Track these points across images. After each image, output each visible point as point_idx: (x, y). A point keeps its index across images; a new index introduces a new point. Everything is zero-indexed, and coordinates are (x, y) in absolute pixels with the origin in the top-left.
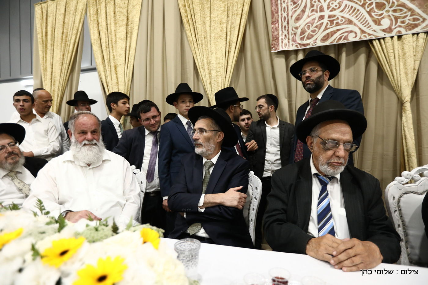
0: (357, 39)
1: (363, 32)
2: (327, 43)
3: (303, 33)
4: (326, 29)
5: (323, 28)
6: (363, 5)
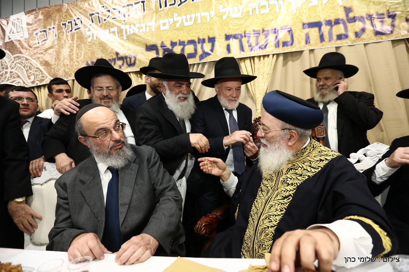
1: (24, 83)
6: (24, 66)
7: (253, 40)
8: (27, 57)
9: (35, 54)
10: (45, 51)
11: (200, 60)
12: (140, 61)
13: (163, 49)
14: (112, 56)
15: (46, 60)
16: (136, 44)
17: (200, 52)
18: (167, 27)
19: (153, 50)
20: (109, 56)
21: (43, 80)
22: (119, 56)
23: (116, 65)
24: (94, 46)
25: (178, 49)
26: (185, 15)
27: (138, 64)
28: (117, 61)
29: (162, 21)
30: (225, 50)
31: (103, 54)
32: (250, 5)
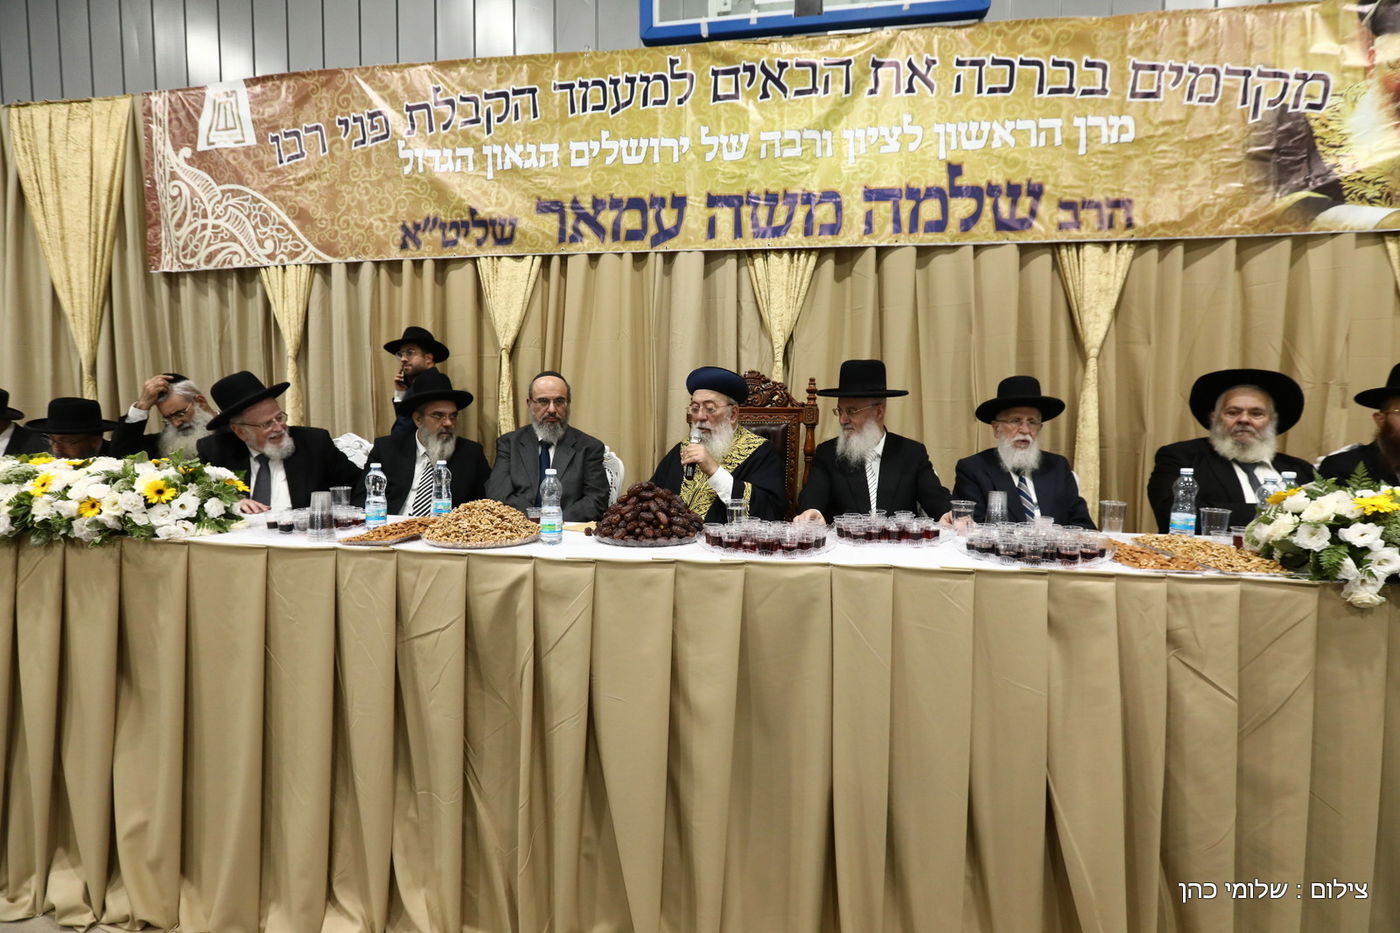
0: (241, 265)
1: (248, 255)
2: (211, 267)
3: (185, 247)
4: (209, 245)
5: (205, 243)
6: (248, 216)
7: (763, 213)
8: (256, 194)
9: (273, 188)
10: (299, 185)
11: (652, 247)
12: (524, 234)
13: (576, 213)
14: (461, 216)
15: (301, 205)
16: (516, 193)
17: (653, 230)
18: (585, 162)
19: (553, 211)
20: (454, 215)
21: (297, 254)
22: (477, 217)
23: (470, 237)
24: (418, 187)
25: (607, 218)
26: (627, 138)
27: (520, 241)
28: (471, 228)
29: (575, 146)
30: (704, 230)
31: (440, 208)
32: (764, 136)
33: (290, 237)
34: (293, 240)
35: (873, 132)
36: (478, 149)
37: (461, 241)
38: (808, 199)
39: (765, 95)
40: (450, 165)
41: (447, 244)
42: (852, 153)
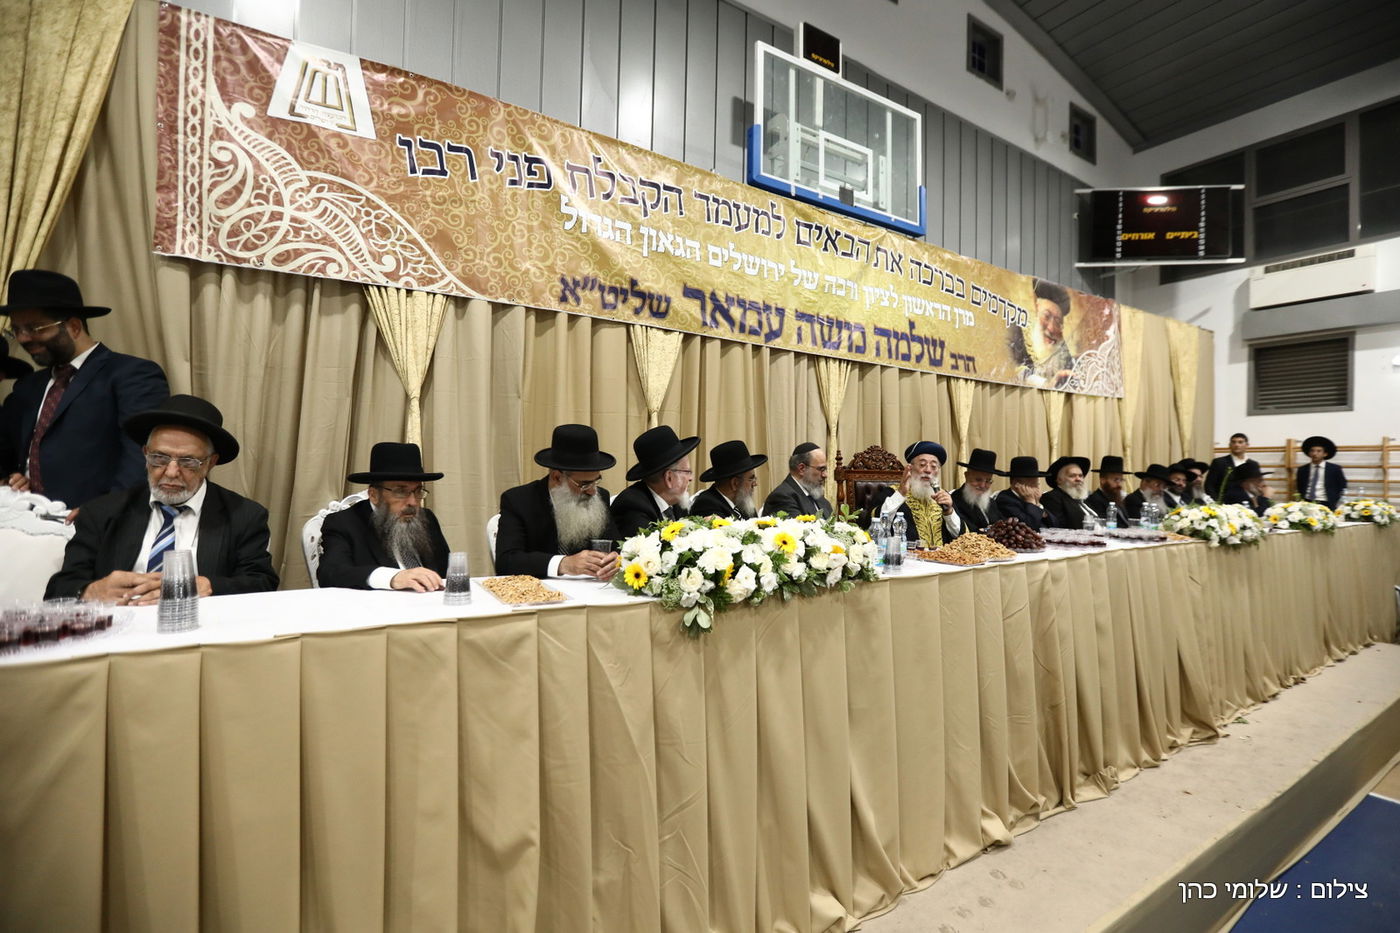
0: (341, 277)
1: (353, 267)
3: (234, 232)
4: (284, 241)
5: (278, 237)
6: (355, 220)
7: (826, 331)
8: (372, 197)
9: (400, 197)
10: (437, 204)
11: (766, 342)
12: (676, 313)
13: (714, 304)
14: (621, 284)
15: (441, 228)
16: (667, 274)
17: (766, 330)
18: (718, 263)
19: (696, 298)
20: (613, 280)
21: (432, 281)
22: (636, 288)
23: (628, 304)
24: (578, 246)
25: (736, 312)
26: (748, 254)
27: (672, 317)
28: (630, 296)
29: (712, 249)
30: (795, 337)
31: (600, 270)
32: (827, 278)
33: (424, 259)
34: (426, 263)
35: (877, 290)
36: (636, 226)
37: (620, 306)
38: (848, 326)
39: (826, 249)
40: (610, 233)
41: (605, 305)
42: (868, 302)
